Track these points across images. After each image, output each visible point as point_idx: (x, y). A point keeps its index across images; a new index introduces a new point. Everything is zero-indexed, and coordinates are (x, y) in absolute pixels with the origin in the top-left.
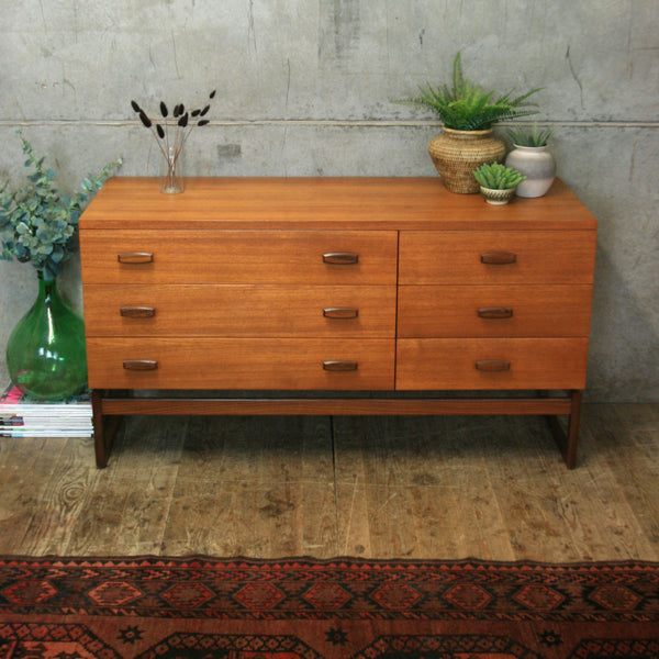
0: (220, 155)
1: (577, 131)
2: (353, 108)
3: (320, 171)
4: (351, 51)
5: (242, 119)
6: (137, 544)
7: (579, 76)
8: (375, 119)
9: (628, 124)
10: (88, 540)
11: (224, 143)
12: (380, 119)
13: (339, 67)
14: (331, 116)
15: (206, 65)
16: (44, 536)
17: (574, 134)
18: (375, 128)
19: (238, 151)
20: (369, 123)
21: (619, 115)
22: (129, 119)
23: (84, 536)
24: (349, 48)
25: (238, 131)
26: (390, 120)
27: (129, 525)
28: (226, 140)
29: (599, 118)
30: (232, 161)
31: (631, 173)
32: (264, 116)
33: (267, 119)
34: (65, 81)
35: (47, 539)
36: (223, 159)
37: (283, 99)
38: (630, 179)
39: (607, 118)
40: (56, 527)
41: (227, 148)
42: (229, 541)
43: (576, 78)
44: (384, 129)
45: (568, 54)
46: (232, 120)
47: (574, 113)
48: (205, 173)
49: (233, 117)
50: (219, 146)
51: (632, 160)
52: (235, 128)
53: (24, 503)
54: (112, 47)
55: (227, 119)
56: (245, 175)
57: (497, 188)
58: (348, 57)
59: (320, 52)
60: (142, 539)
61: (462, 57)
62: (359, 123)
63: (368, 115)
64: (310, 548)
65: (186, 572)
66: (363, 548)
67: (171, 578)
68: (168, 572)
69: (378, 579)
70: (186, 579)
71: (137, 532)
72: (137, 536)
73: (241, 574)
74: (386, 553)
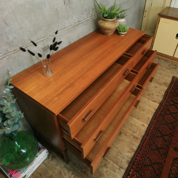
0: (43, 51)
2: (75, 20)
3: (70, 42)
5: (47, 36)
6: (116, 174)
8: (80, 21)
11: (44, 47)
13: (70, 7)
14: (70, 25)
15: (30, 19)
18: (80, 24)
19: (48, 47)
20: (79, 23)
26: (83, 20)
28: (44, 45)
30: (47, 52)
32: (53, 32)
36: (45, 52)
37: (58, 23)
42: (126, 149)
44: (82, 23)
46: (44, 37)
50: (42, 48)
52: (46, 40)
59: (65, 3)
60: (115, 171)
62: (76, 24)
63: (78, 21)
64: (138, 134)
65: (137, 168)
66: (143, 125)
67: (139, 174)
68: (135, 173)
69: (157, 129)
70: (141, 170)
71: (109, 170)
72: (112, 172)
73: (143, 155)
74: (147, 122)
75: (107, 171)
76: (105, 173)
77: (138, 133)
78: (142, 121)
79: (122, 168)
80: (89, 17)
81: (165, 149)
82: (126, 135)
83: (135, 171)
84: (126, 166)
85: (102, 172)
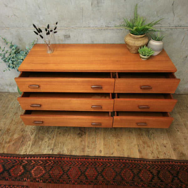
0: (65, 38)
1: (169, 30)
2: (102, 24)
3: (93, 42)
4: (102, 4)
5: (69, 27)
6: (47, 148)
7: (174, 12)
8: (109, 27)
9: (186, 28)
10: (35, 147)
12: (110, 27)
13: (98, 10)
14: (96, 26)
16: (25, 145)
17: (168, 31)
18: (109, 30)
19: (69, 37)
20: (107, 28)
21: (184, 25)
23: (34, 145)
24: (101, 3)
25: (69, 31)
26: (113, 27)
27: (46, 140)
28: (66, 33)
29: (177, 26)
30: (68, 39)
31: (182, 42)
32: (76, 26)
33: (77, 27)
34: (15, 15)
35: (25, 146)
37: (81, 20)
38: (181, 44)
39: (180, 26)
40: (28, 141)
41: (66, 35)
42: (69, 147)
43: (173, 13)
44: (111, 30)
45: (173, 4)
47: (170, 24)
48: (61, 43)
49: (67, 26)
50: (64, 35)
51: (183, 39)
52: (68, 30)
53: (22, 131)
54: (26, 3)
55: (65, 27)
56: (72, 43)
58: (101, 6)
59: (92, 5)
60: (48, 147)
61: (138, 6)
62: (104, 28)
63: (107, 26)
64: (88, 151)
65: (57, 161)
66: (101, 151)
67: (53, 164)
68: (53, 162)
69: (104, 165)
70: (57, 165)
71: (47, 143)
72: (47, 145)
73: (70, 163)
74: (107, 154)
75: (46, 142)
76: (44, 141)
77: (90, 150)
78: (104, 148)
79: (53, 151)
81: (86, 180)
82: (81, 141)
83: (54, 161)
84: (56, 152)
85: (44, 139)
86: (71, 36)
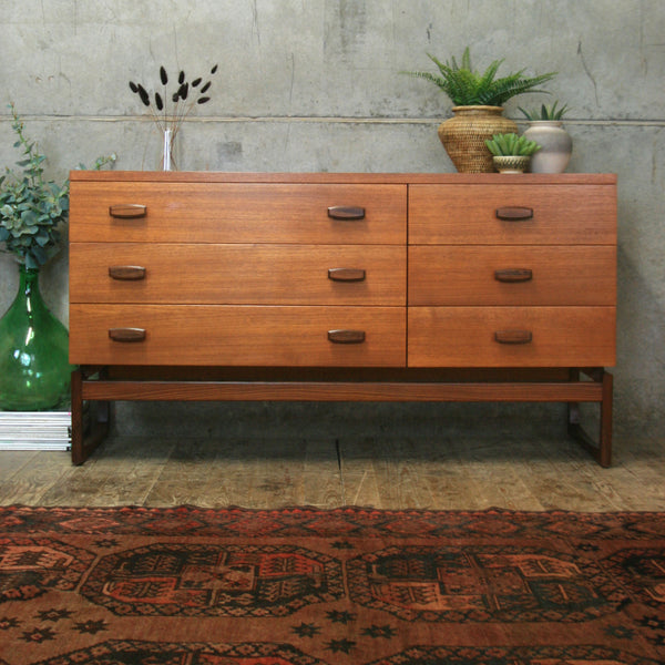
0: (220, 153)
1: (594, 129)
2: (360, 104)
3: (324, 170)
4: (357, 46)
5: (243, 116)
7: (592, 73)
8: (382, 116)
9: (647, 123)
11: (225, 141)
12: (388, 117)
13: (345, 61)
14: (336, 113)
15: (207, 58)
17: (591, 133)
18: (381, 126)
19: (238, 149)
20: (376, 120)
21: (636, 113)
22: (125, 115)
24: (355, 42)
25: (238, 128)
26: (398, 117)
28: (227, 137)
29: (615, 116)
30: (232, 160)
31: (653, 174)
32: (267, 112)
33: (270, 116)
34: (61, 74)
36: (223, 158)
37: (287, 94)
38: (653, 182)
39: (624, 117)
41: (226, 145)
43: (589, 74)
44: (392, 127)
45: (579, 51)
46: (234, 117)
47: (589, 110)
49: (234, 112)
50: (219, 144)
51: (654, 162)
52: (235, 125)
54: (112, 40)
55: (228, 116)
57: (511, 154)
58: (355, 51)
59: (325, 47)
61: (472, 53)
62: (366, 121)
63: (376, 113)
80: (430, 113)
86: (244, 148)
